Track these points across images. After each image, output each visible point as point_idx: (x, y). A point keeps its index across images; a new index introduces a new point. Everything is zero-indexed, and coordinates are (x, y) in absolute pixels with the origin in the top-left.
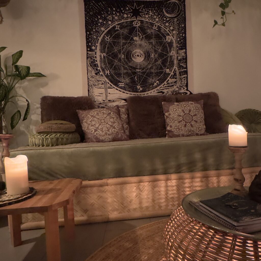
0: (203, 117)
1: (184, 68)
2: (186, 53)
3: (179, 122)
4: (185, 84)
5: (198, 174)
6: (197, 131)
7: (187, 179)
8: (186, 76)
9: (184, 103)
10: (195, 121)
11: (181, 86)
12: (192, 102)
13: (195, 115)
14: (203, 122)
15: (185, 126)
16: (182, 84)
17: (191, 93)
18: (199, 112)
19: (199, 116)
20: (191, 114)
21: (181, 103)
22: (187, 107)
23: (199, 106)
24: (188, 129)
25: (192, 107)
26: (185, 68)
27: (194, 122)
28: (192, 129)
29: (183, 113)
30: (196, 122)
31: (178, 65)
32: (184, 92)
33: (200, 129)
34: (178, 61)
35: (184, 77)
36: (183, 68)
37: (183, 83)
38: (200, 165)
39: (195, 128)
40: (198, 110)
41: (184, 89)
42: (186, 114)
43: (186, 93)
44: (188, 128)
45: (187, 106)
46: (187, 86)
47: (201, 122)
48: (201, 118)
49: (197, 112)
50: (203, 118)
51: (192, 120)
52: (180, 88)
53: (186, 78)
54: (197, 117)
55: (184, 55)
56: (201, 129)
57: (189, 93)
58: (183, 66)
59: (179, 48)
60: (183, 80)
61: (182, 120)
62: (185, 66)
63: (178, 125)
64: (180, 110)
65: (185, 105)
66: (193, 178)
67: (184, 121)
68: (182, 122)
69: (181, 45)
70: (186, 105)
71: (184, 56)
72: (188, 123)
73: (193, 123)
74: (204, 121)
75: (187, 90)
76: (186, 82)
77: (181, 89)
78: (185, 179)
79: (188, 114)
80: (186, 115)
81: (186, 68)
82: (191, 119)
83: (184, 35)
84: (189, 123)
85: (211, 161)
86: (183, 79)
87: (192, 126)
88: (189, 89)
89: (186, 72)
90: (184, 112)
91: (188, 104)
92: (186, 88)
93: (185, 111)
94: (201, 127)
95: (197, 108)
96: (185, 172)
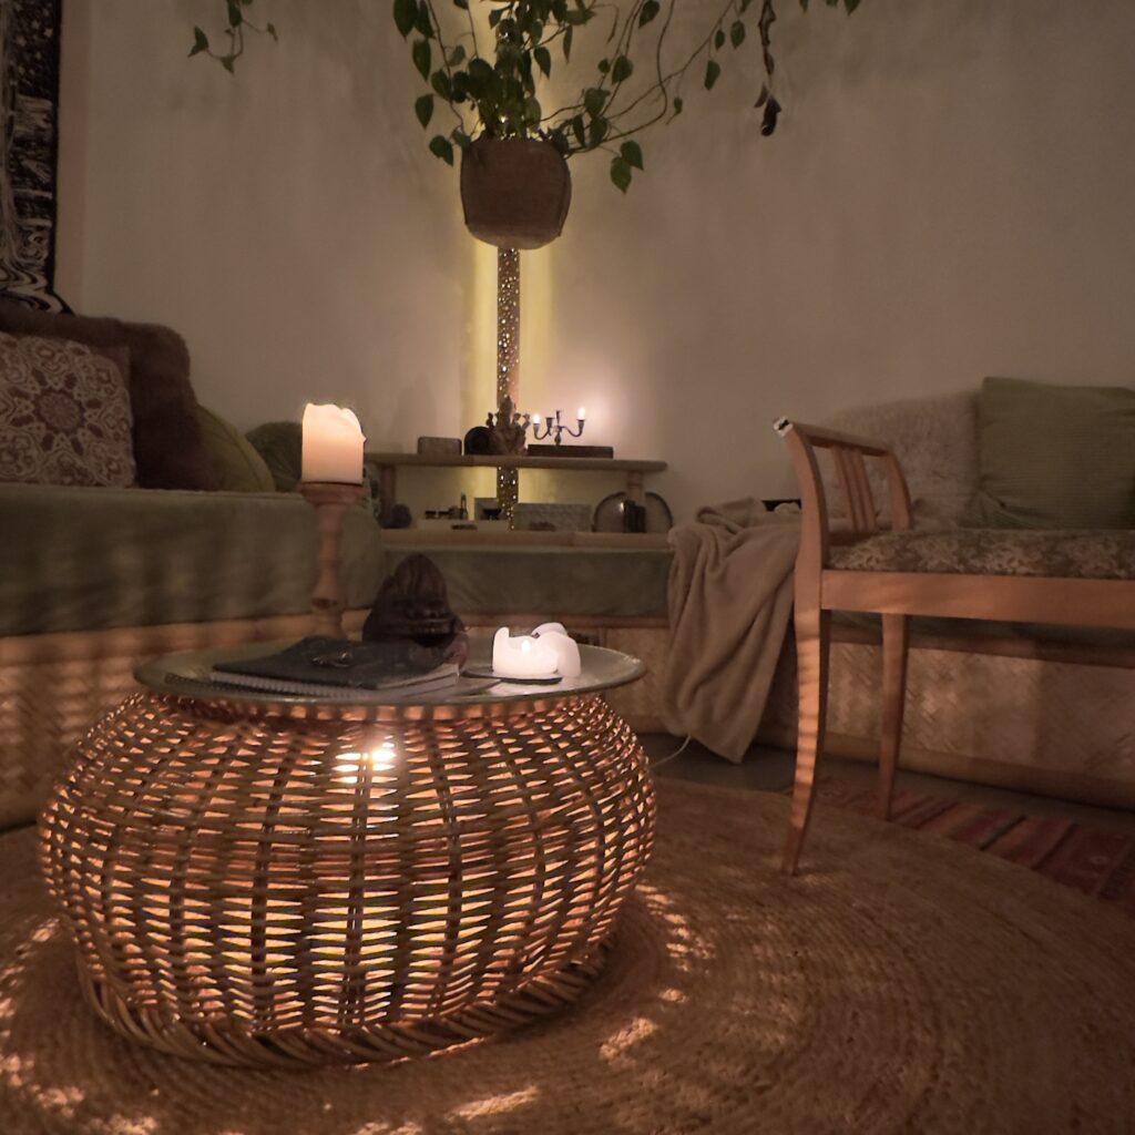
0: (130, 418)
1: (40, 183)
2: (53, 118)
3: (17, 423)
4: (41, 262)
5: (126, 639)
6: (101, 471)
7: (74, 659)
8: (48, 223)
9: (40, 341)
10: (93, 429)
11: (18, 263)
12: (79, 346)
13: (94, 404)
14: (124, 439)
15: (47, 443)
16: (25, 256)
17: (66, 310)
18: (112, 393)
19: (110, 410)
20: (76, 398)
21: (28, 339)
22: (57, 364)
23: (112, 367)
24: (58, 461)
25: (82, 364)
26: (46, 188)
27: (89, 433)
28: (79, 463)
29: (37, 385)
30: (98, 433)
31: (12, 160)
32: (35, 299)
33: (114, 466)
34: (11, 143)
35: (40, 228)
36: (37, 184)
37: (31, 252)
38: (132, 598)
39: (93, 460)
40: (109, 385)
41: (34, 281)
42: (51, 389)
43: (44, 306)
44: (62, 456)
45: (57, 358)
46: (49, 269)
47: (117, 438)
48: (123, 419)
49: (103, 391)
50: (127, 422)
51: (81, 425)
52: (15, 274)
53: (46, 234)
54: (103, 416)
55: (43, 125)
56: (119, 466)
57: (56, 307)
58: (33, 176)
59: (21, 83)
60: (31, 238)
61: (33, 415)
62: (45, 178)
63: (10, 436)
64: (22, 368)
65: (45, 352)
66: (99, 655)
67: (42, 419)
68: (31, 425)
69: (32, 72)
70: (53, 355)
71: (44, 130)
72: (62, 435)
73: (84, 436)
74: (129, 437)
75: (49, 290)
76: (45, 254)
77: (17, 278)
78: (63, 660)
79: (61, 391)
80: (53, 394)
81: (52, 187)
82: (73, 416)
83: (49, 33)
84: (67, 433)
85: (179, 582)
86: (31, 233)
87: (77, 446)
88: (57, 290)
89: (49, 208)
90: (42, 381)
91: (60, 351)
92: (42, 282)
93: (46, 375)
94: (116, 457)
95: (104, 375)
96: (64, 631)
